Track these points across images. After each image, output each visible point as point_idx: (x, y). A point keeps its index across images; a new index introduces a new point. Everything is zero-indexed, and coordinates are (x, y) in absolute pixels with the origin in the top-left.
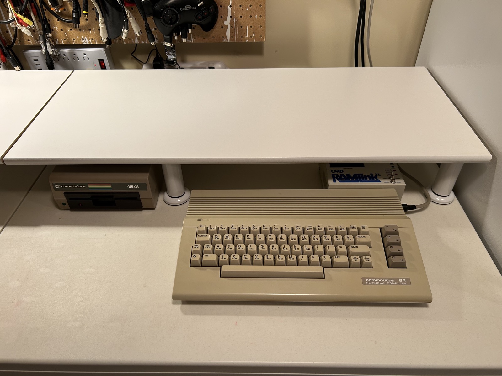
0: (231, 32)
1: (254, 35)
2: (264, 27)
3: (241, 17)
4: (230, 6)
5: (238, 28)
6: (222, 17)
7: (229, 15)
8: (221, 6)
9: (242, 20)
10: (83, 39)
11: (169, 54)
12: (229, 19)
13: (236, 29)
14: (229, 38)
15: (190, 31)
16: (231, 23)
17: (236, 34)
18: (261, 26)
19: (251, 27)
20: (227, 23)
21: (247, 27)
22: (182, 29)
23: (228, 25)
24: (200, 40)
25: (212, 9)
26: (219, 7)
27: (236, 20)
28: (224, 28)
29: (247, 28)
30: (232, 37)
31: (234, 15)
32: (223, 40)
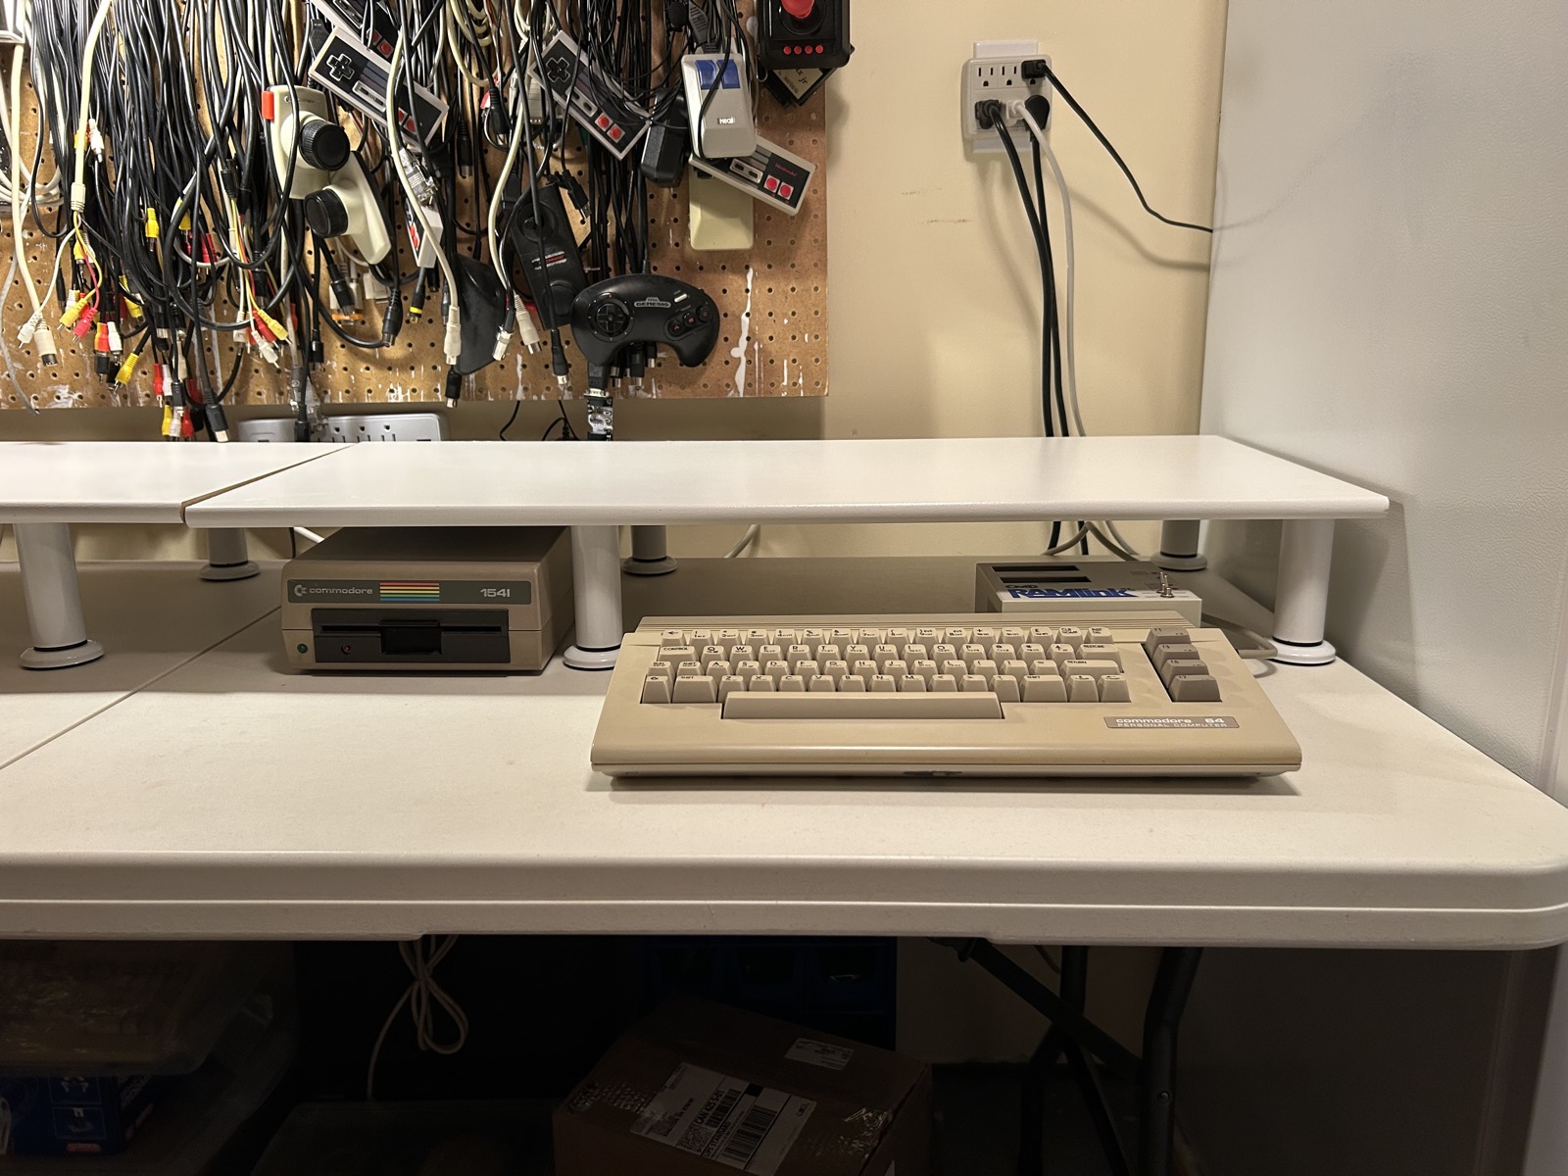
0: (746, 373)
1: (801, 381)
2: (825, 362)
3: (771, 338)
4: (748, 315)
5: (765, 364)
6: (726, 339)
7: (745, 334)
8: (726, 315)
9: (773, 346)
10: (392, 391)
11: (594, 420)
12: (743, 343)
13: (760, 367)
14: (741, 389)
15: (652, 363)
16: (749, 352)
17: (760, 378)
18: (817, 360)
19: (794, 361)
20: (739, 352)
21: (785, 362)
22: (631, 355)
23: (740, 358)
24: (672, 393)
25: (704, 315)
26: (722, 316)
27: (759, 345)
28: (731, 364)
29: (785, 365)
30: (749, 385)
31: (754, 334)
32: (727, 393)
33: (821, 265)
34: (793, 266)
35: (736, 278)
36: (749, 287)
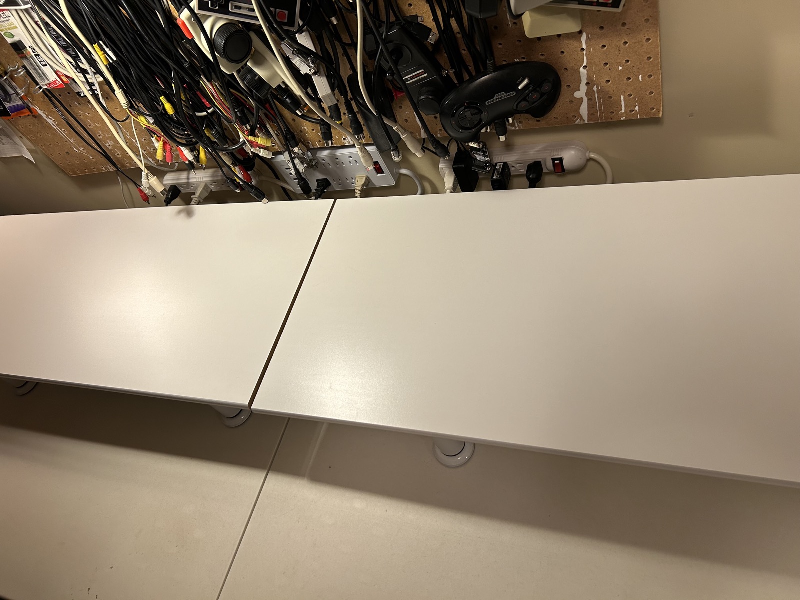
0: (589, 108)
1: (637, 108)
2: (660, 93)
3: (608, 82)
4: (585, 67)
5: (604, 100)
6: (569, 87)
7: (584, 81)
8: (566, 70)
9: (610, 88)
10: (345, 139)
11: (477, 154)
13: (600, 102)
14: (586, 118)
16: (590, 93)
17: (600, 110)
18: (651, 93)
19: (630, 95)
20: (581, 94)
21: (622, 97)
23: (582, 100)
24: (531, 125)
25: (547, 87)
26: (562, 72)
27: (598, 88)
28: (576, 102)
29: (622, 99)
30: (591, 115)
31: (593, 81)
32: (575, 122)
33: (653, 20)
34: (624, 24)
35: (572, 42)
36: (584, 47)
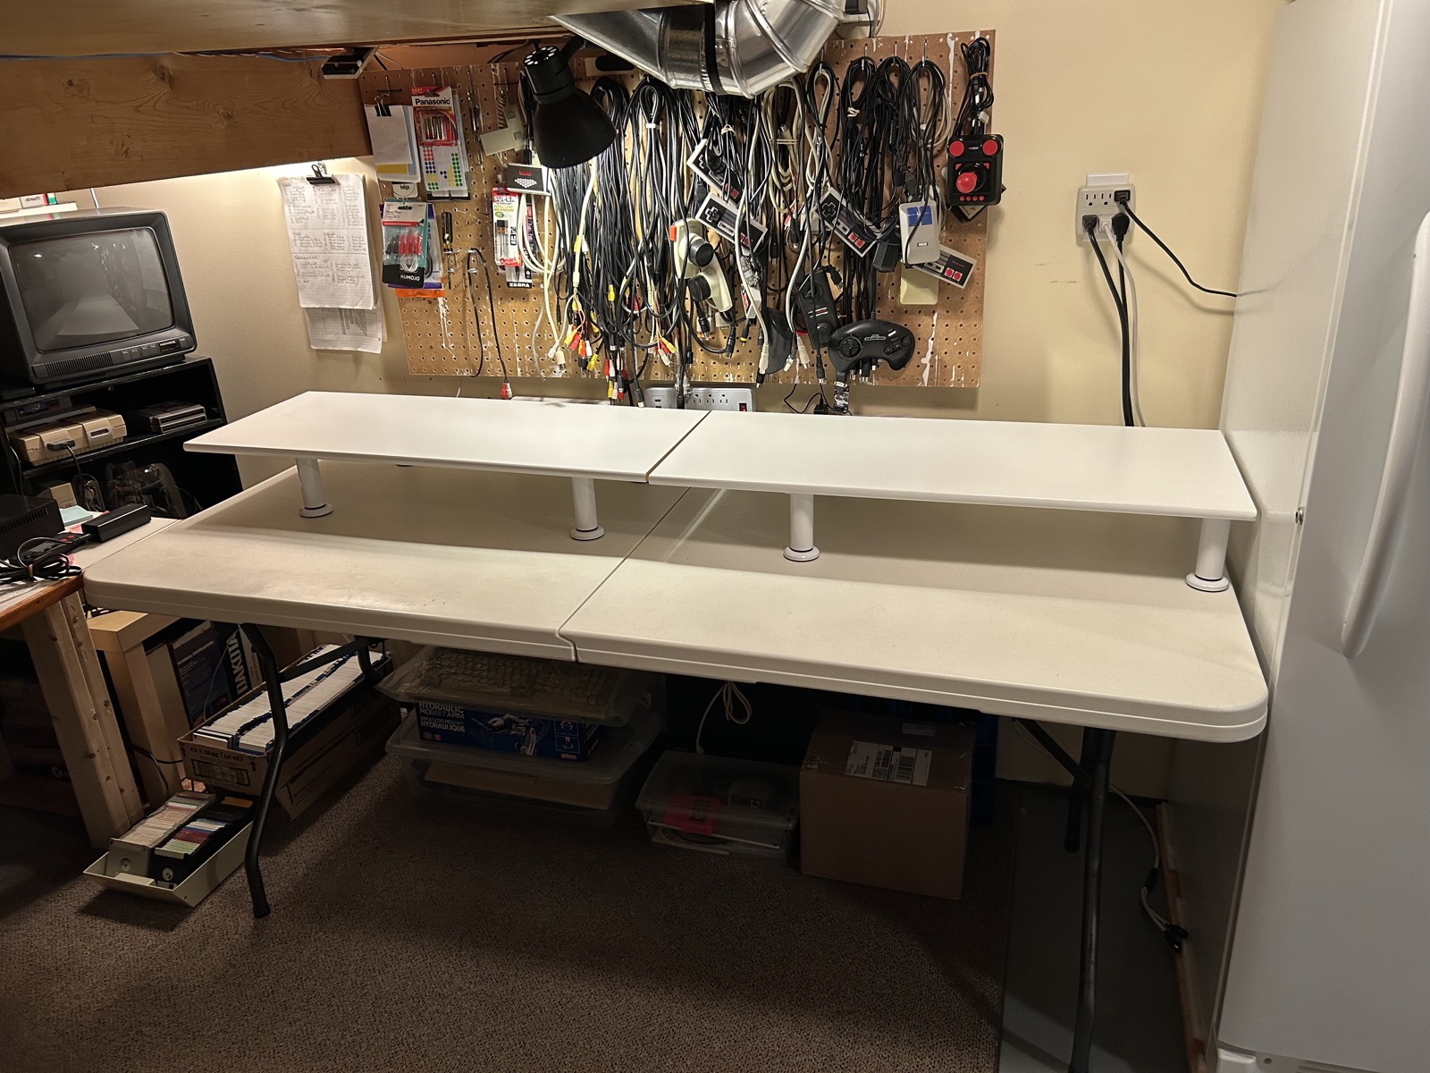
0: (930, 373)
1: (963, 379)
2: (979, 368)
3: (946, 353)
4: (933, 339)
5: (941, 368)
6: (919, 353)
7: (930, 350)
8: (919, 339)
9: (947, 358)
10: (727, 376)
11: (838, 398)
12: (929, 355)
13: (938, 369)
14: (926, 382)
15: (874, 368)
16: (932, 361)
17: (938, 376)
18: (973, 367)
19: (959, 367)
20: (926, 361)
21: (954, 367)
22: (862, 364)
23: (926, 364)
24: (885, 383)
25: (906, 341)
26: (917, 340)
27: (938, 357)
28: (921, 367)
29: (954, 369)
30: (930, 379)
31: (936, 351)
32: (918, 384)
33: (980, 312)
34: (962, 312)
35: (927, 318)
36: (935, 323)
